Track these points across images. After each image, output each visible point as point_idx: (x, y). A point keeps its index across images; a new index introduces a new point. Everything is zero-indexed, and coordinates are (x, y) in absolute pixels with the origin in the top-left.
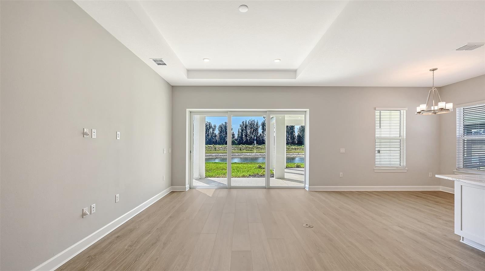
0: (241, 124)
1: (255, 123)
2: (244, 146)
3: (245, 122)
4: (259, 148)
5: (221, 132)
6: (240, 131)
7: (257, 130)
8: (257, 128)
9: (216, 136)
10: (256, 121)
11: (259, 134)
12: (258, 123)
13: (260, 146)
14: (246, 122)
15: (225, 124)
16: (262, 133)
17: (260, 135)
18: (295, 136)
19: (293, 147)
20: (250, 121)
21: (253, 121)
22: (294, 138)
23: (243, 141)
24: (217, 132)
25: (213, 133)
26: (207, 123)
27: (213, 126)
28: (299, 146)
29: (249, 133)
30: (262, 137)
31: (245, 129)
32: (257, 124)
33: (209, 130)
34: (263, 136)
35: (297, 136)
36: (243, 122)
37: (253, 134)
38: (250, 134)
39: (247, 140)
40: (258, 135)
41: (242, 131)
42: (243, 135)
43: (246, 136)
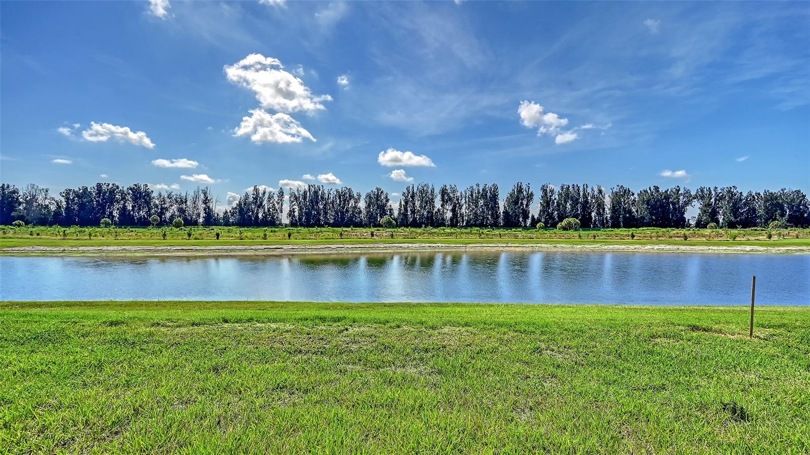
0: (406, 191)
1: (430, 190)
2: (408, 230)
3: (411, 188)
4: (435, 232)
5: (369, 206)
6: (403, 203)
7: (432, 201)
8: (432, 199)
9: (361, 211)
10: (431, 187)
11: (436, 210)
12: (433, 189)
13: (436, 230)
14: (413, 187)
15: (376, 191)
16: (441, 208)
17: (439, 210)
18: (500, 213)
19: (497, 232)
20: (419, 187)
21: (426, 185)
22: (498, 217)
23: (407, 222)
24: (362, 205)
25: (355, 207)
26: (345, 189)
27: (355, 195)
28: (507, 230)
29: (418, 206)
30: (441, 214)
31: (411, 199)
32: (432, 191)
33: (348, 201)
34: (443, 211)
35: (503, 213)
36: (408, 189)
37: (425, 209)
38: (421, 209)
39: (415, 219)
40: (433, 210)
41: (406, 203)
42: (407, 211)
43: (413, 212)
